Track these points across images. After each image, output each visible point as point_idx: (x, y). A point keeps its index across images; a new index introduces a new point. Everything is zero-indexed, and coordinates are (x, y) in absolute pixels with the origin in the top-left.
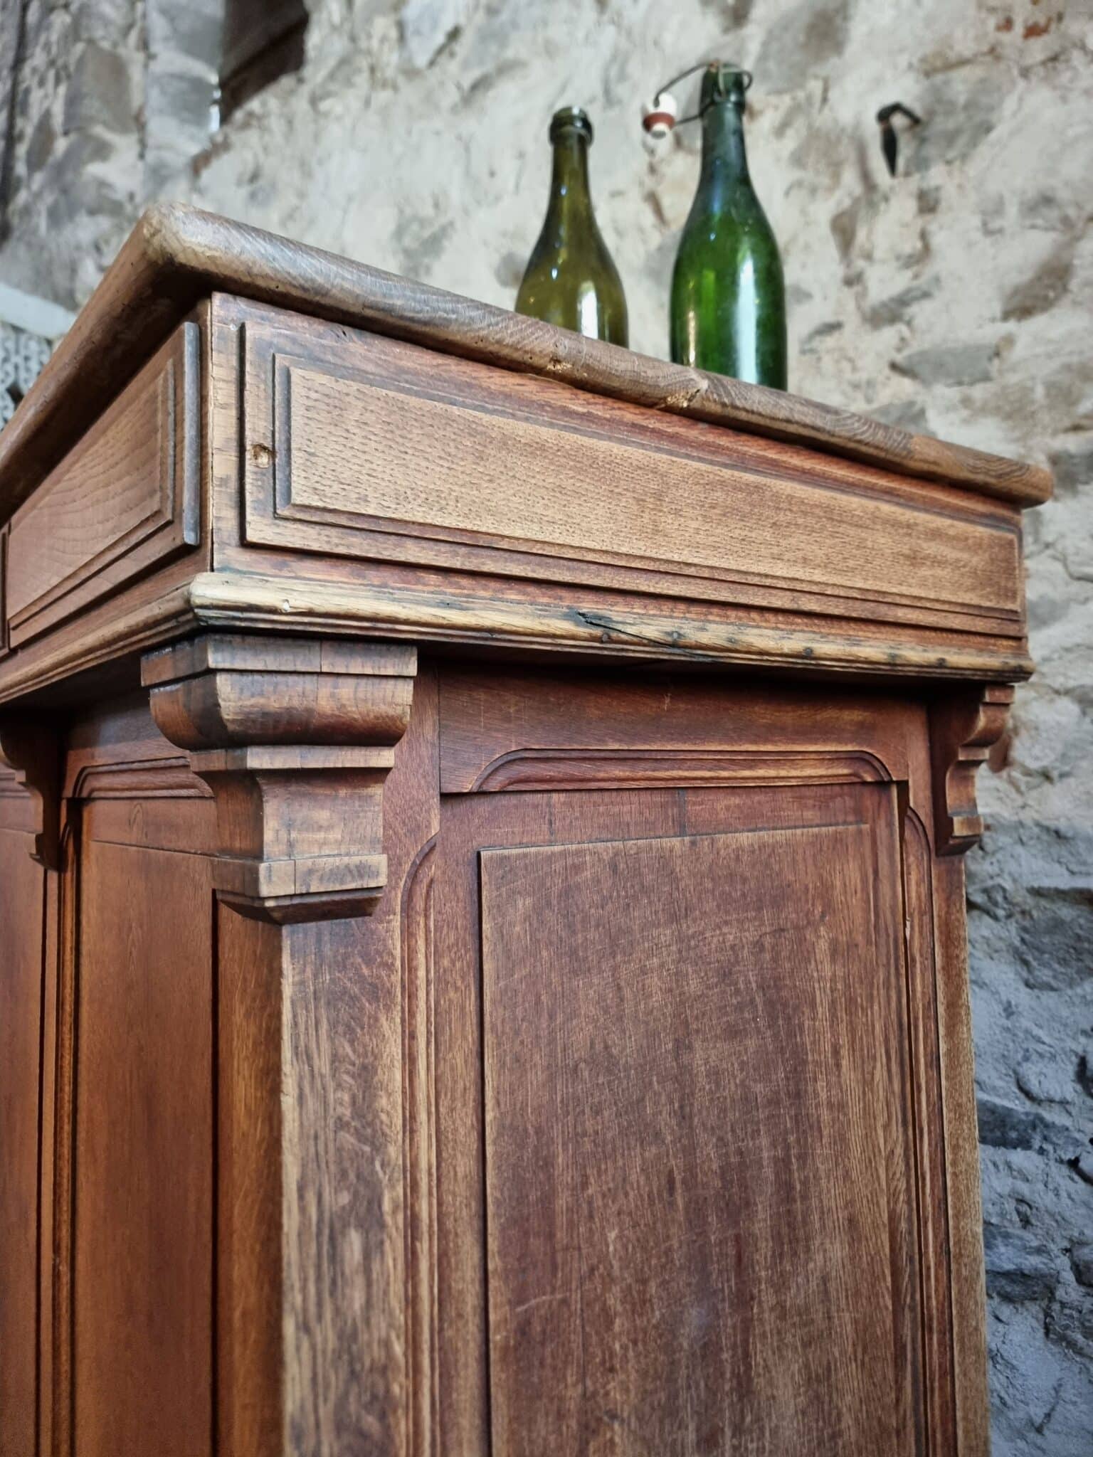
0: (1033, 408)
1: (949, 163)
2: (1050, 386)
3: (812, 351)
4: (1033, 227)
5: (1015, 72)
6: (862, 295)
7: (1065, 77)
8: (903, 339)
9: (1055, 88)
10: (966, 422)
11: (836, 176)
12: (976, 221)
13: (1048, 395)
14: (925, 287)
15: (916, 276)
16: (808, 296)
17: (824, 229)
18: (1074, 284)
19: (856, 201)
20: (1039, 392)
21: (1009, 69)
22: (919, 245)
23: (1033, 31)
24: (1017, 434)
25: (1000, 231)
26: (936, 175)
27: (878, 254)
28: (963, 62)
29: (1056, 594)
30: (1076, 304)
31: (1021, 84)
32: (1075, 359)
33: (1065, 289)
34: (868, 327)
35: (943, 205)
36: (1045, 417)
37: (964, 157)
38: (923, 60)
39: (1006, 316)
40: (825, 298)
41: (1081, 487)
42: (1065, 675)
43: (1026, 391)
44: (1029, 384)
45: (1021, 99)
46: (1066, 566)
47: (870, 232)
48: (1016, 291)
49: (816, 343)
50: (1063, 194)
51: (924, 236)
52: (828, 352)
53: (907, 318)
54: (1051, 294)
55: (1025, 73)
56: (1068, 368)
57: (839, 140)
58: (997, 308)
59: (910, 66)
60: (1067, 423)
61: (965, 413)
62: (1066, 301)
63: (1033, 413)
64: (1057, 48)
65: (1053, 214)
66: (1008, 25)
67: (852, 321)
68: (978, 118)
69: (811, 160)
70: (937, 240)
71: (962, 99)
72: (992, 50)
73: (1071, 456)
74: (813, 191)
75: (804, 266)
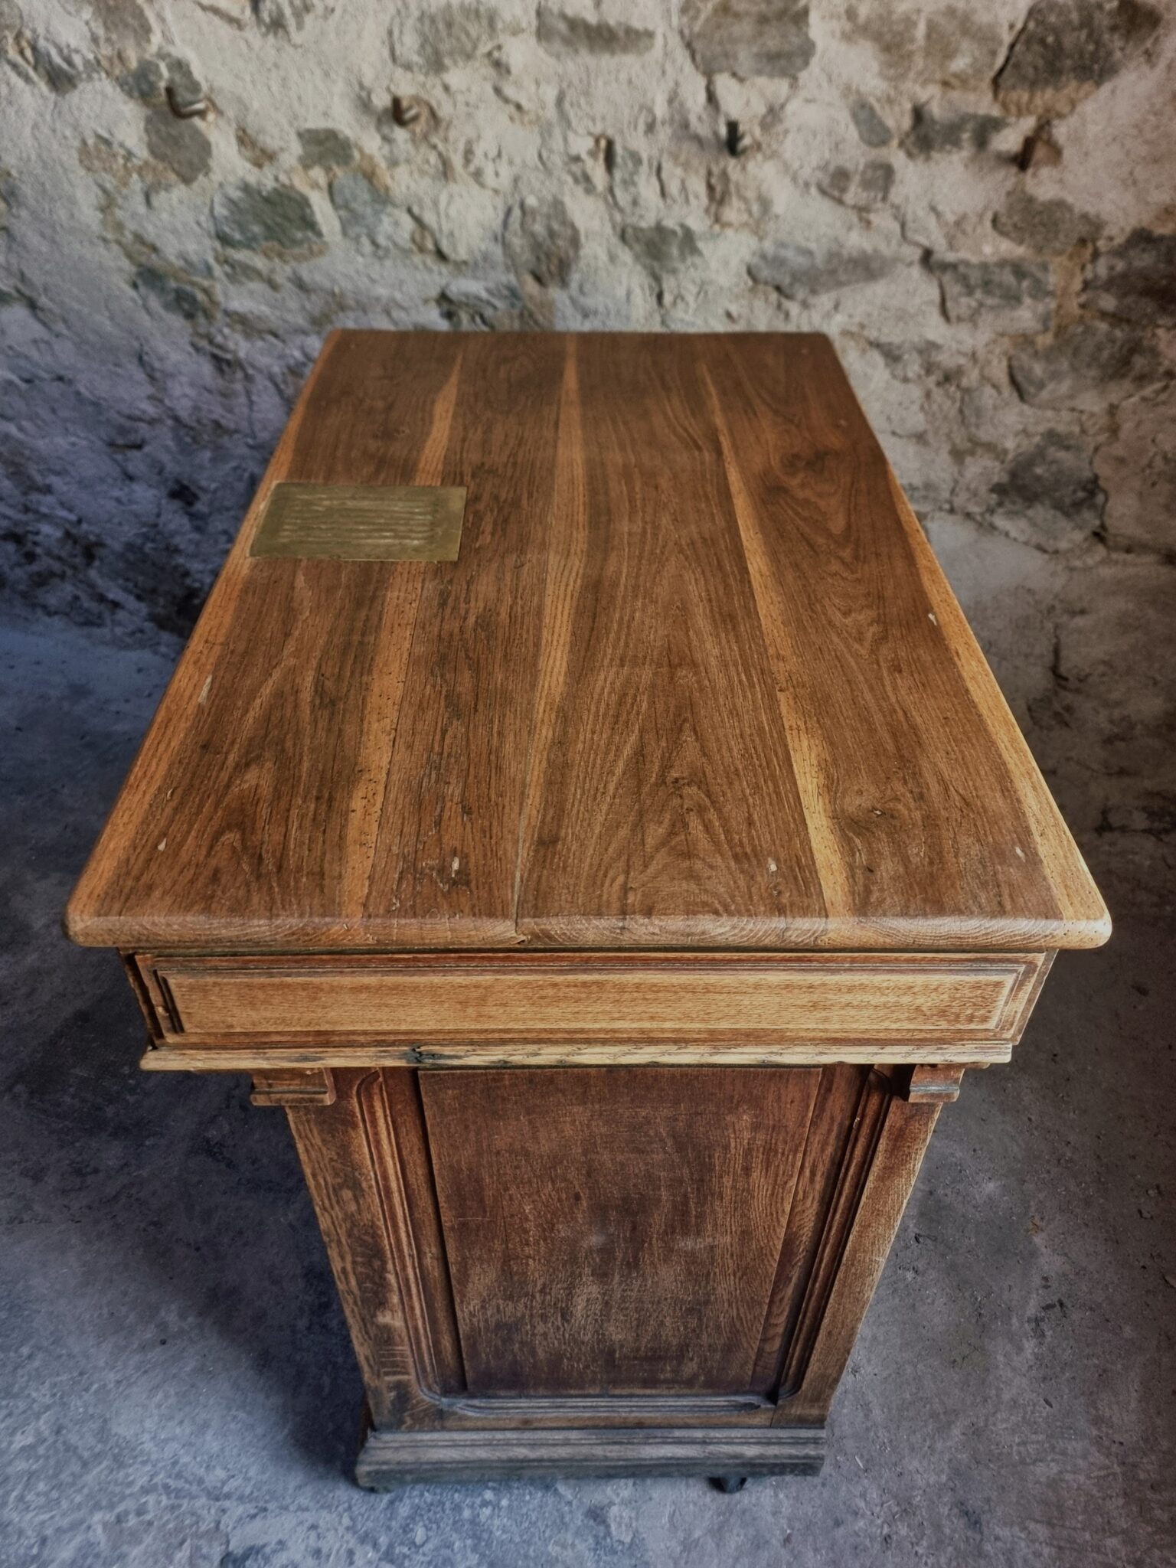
0: (910, 47)
2: (932, 27)
10: (847, 37)
13: (928, 36)
20: (921, 31)
24: (892, 72)
29: (887, 251)
36: (919, 62)
41: (935, 155)
42: (879, 330)
43: (909, 23)
44: (914, 17)
46: (903, 226)
60: (938, 76)
61: (848, 26)
63: (910, 54)
73: (933, 122)
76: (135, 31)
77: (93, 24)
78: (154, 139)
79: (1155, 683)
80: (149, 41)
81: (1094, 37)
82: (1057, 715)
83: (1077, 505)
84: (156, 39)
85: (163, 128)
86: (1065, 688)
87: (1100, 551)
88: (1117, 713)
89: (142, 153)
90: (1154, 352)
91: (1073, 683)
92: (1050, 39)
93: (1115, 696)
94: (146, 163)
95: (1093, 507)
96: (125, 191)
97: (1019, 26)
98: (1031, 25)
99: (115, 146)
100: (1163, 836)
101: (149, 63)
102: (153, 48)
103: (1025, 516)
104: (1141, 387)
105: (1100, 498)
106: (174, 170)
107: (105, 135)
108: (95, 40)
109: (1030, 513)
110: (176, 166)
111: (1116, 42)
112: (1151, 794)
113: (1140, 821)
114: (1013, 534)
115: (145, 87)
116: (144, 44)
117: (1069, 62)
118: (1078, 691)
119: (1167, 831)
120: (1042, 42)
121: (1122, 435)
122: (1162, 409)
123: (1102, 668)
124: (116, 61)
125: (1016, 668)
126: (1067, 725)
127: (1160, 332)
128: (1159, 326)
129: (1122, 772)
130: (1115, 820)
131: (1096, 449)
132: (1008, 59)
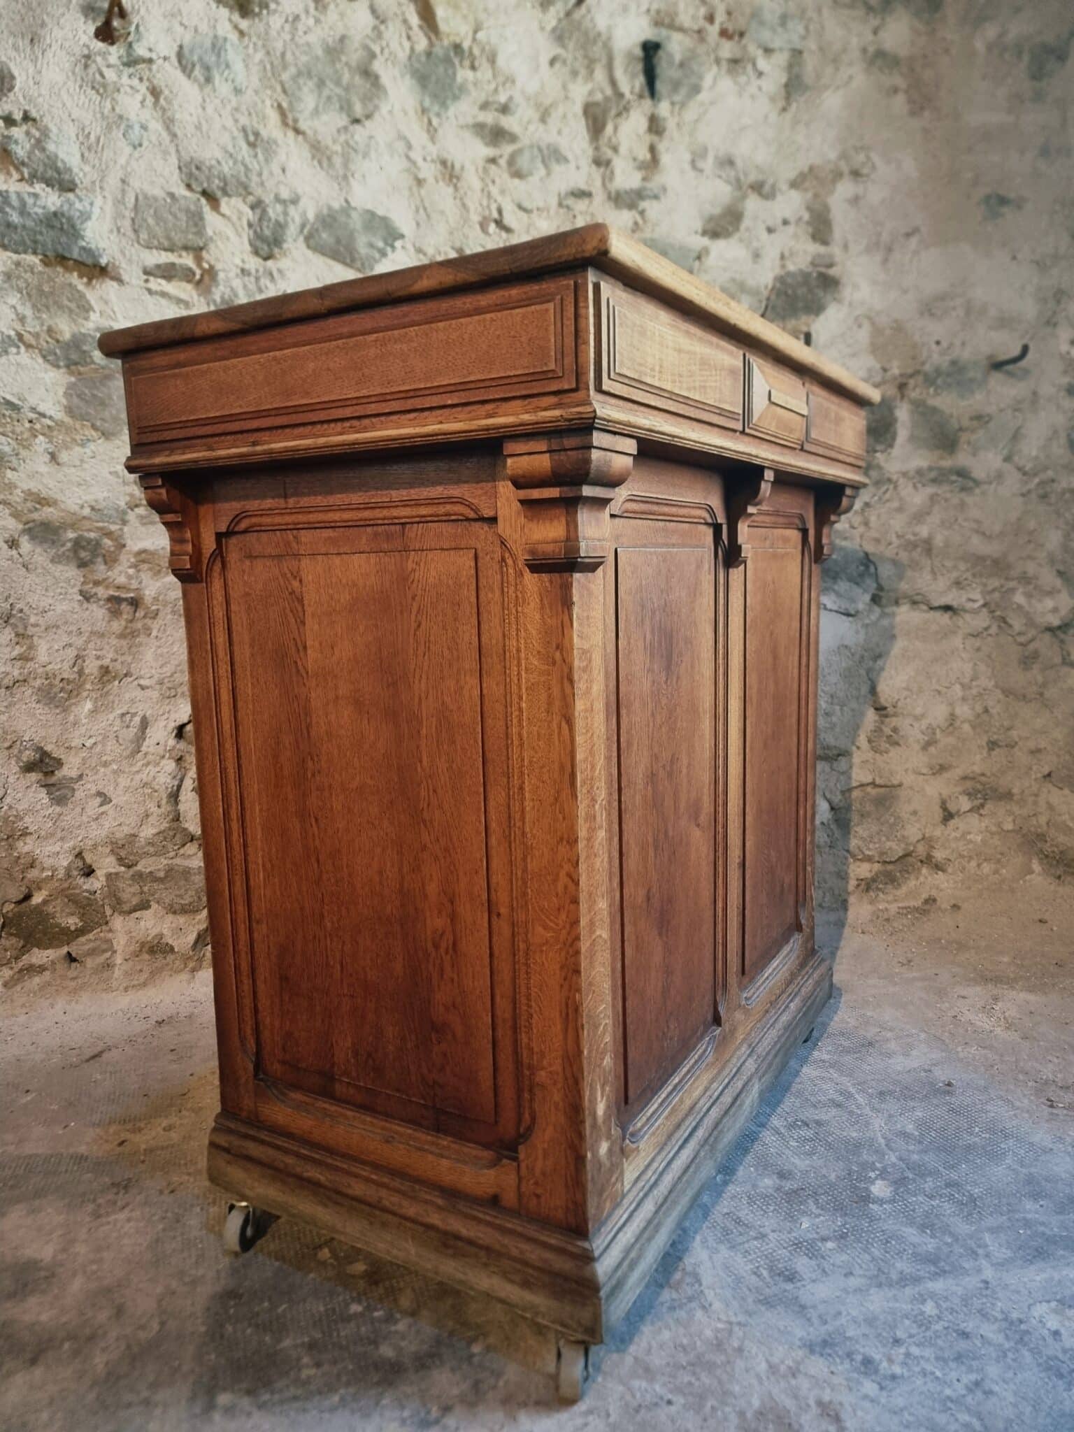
1: (673, 104)
3: (568, 207)
4: (720, 177)
5: (712, 57)
6: (608, 178)
7: (743, 79)
8: (636, 223)
9: (736, 83)
11: (591, 71)
12: (687, 157)
14: (656, 191)
15: (644, 179)
16: (566, 160)
17: (578, 109)
18: (743, 226)
19: (607, 99)
21: (708, 54)
22: (648, 156)
23: (724, 33)
25: (701, 171)
26: (664, 108)
27: (623, 149)
28: (681, 29)
30: (741, 240)
31: (715, 68)
32: (738, 277)
33: (737, 229)
34: (612, 205)
35: (667, 133)
37: (683, 105)
38: (658, 12)
39: (704, 233)
40: (578, 168)
45: (715, 79)
47: (616, 129)
48: (711, 219)
49: (570, 201)
50: (739, 163)
51: (652, 149)
52: (581, 213)
53: (640, 208)
54: (731, 229)
55: (718, 61)
56: (733, 280)
57: (595, 42)
58: (698, 225)
59: (648, 11)
62: (737, 236)
64: (738, 55)
65: (733, 174)
66: (710, 19)
67: (599, 196)
68: (693, 80)
69: (571, 45)
70: (665, 159)
71: (678, 58)
72: (699, 32)
74: (575, 73)
75: (559, 132)
76: (71, 311)
77: (20, 309)
78: (76, 400)
79: (939, 692)
80: (87, 319)
81: (810, 291)
82: (889, 737)
83: (861, 575)
84: (94, 317)
85: (87, 391)
86: (886, 716)
87: (877, 610)
88: (924, 724)
89: (59, 415)
90: (879, 467)
91: (890, 710)
92: (790, 292)
93: (919, 711)
94: (60, 424)
95: (870, 575)
96: (24, 453)
97: (770, 286)
98: (778, 285)
99: (26, 410)
100: (982, 811)
101: (84, 335)
102: (91, 325)
103: (834, 590)
104: (879, 489)
105: (872, 569)
106: (94, 427)
107: (16, 401)
108: (22, 319)
109: (836, 587)
110: (98, 423)
111: (820, 293)
112: (965, 778)
113: (965, 803)
114: (829, 606)
115: (74, 356)
116: (80, 321)
117: (800, 305)
118: (895, 715)
119: (982, 806)
120: (786, 294)
121: (872, 525)
122: (888, 505)
123: (906, 693)
124: (44, 336)
125: (853, 710)
126: (897, 744)
127: (878, 455)
128: (876, 451)
129: (942, 768)
130: (952, 807)
131: (861, 537)
132: (767, 307)
